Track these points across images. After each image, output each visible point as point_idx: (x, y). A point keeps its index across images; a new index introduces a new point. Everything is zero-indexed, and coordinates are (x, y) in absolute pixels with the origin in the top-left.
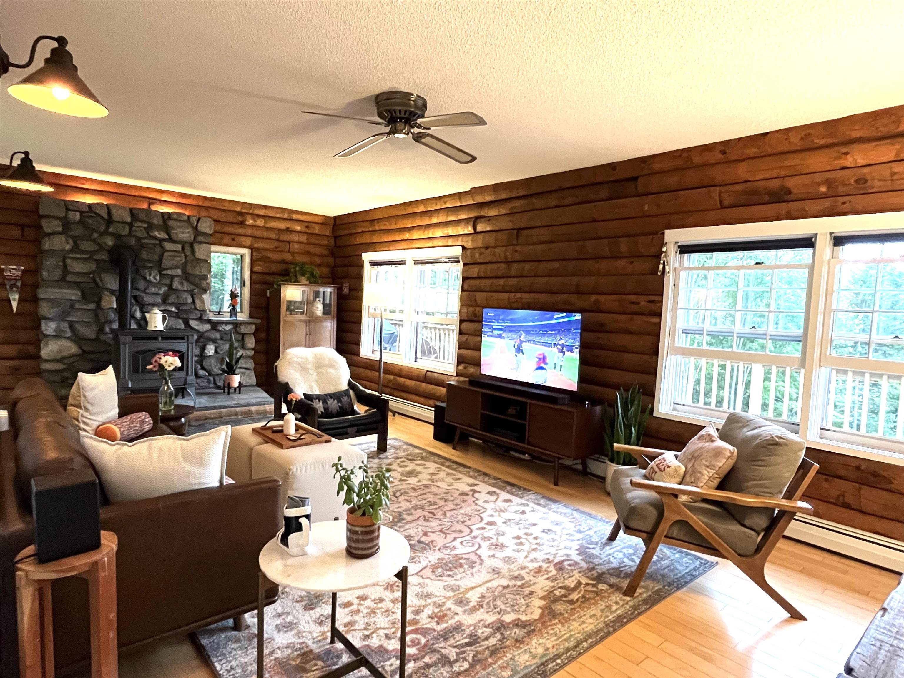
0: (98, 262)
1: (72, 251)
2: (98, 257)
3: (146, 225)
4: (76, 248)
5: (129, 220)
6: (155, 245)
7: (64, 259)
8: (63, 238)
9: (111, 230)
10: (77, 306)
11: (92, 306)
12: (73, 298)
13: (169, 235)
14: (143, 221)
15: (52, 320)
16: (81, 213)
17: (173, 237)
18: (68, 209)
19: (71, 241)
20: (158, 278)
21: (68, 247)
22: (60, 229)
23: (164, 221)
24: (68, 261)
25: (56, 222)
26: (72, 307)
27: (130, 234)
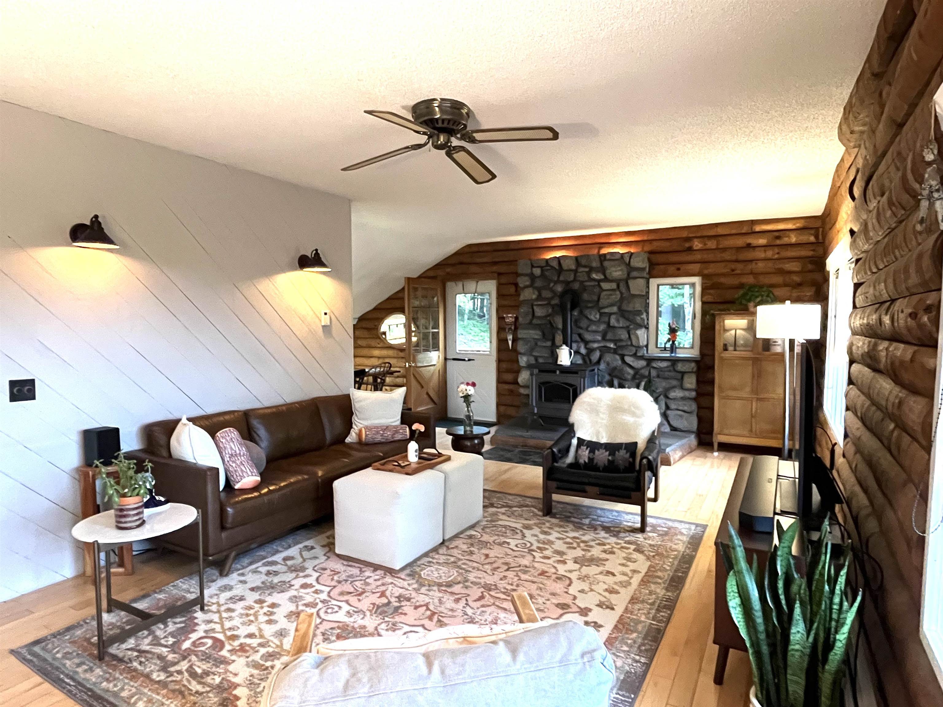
0: (553, 307)
1: (537, 299)
2: (554, 302)
3: (587, 270)
4: (540, 297)
5: (573, 267)
6: (594, 286)
7: (532, 306)
8: (530, 290)
9: (562, 278)
10: (539, 343)
11: (549, 344)
12: (536, 337)
13: (604, 274)
14: (585, 266)
15: (524, 354)
16: (541, 267)
17: (607, 276)
18: (533, 266)
19: (536, 293)
20: (598, 316)
21: (534, 297)
22: (528, 283)
23: (601, 262)
24: (535, 308)
25: (527, 278)
26: (536, 344)
27: (575, 280)
